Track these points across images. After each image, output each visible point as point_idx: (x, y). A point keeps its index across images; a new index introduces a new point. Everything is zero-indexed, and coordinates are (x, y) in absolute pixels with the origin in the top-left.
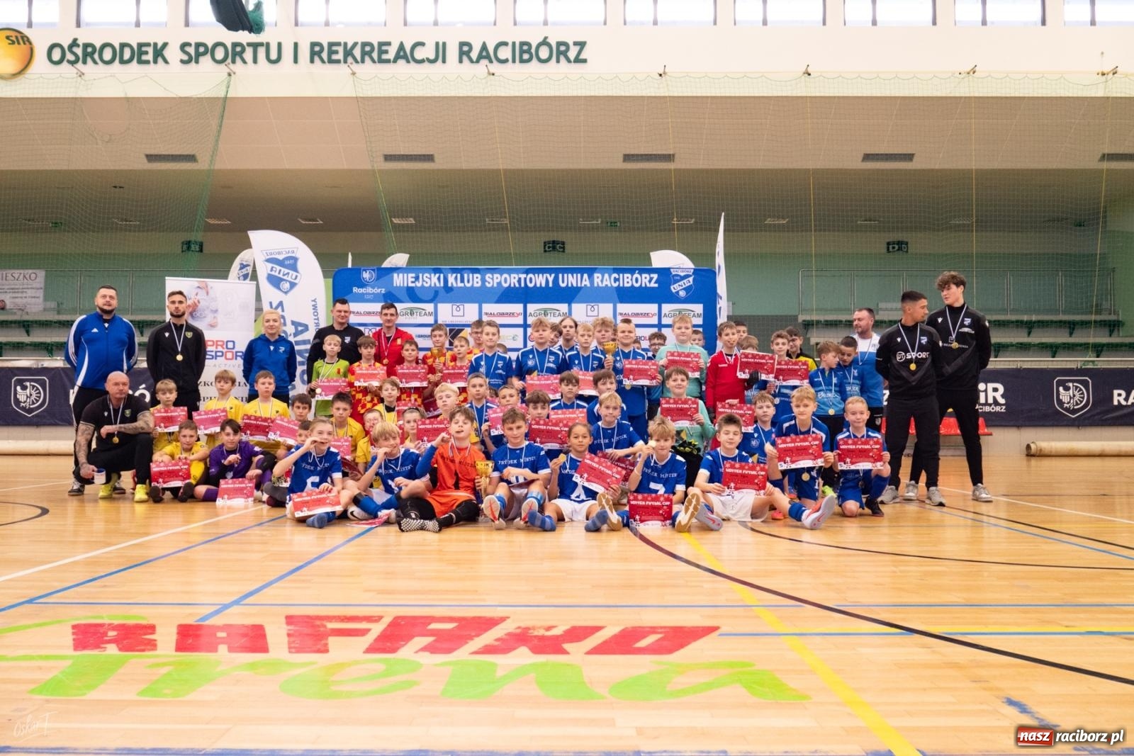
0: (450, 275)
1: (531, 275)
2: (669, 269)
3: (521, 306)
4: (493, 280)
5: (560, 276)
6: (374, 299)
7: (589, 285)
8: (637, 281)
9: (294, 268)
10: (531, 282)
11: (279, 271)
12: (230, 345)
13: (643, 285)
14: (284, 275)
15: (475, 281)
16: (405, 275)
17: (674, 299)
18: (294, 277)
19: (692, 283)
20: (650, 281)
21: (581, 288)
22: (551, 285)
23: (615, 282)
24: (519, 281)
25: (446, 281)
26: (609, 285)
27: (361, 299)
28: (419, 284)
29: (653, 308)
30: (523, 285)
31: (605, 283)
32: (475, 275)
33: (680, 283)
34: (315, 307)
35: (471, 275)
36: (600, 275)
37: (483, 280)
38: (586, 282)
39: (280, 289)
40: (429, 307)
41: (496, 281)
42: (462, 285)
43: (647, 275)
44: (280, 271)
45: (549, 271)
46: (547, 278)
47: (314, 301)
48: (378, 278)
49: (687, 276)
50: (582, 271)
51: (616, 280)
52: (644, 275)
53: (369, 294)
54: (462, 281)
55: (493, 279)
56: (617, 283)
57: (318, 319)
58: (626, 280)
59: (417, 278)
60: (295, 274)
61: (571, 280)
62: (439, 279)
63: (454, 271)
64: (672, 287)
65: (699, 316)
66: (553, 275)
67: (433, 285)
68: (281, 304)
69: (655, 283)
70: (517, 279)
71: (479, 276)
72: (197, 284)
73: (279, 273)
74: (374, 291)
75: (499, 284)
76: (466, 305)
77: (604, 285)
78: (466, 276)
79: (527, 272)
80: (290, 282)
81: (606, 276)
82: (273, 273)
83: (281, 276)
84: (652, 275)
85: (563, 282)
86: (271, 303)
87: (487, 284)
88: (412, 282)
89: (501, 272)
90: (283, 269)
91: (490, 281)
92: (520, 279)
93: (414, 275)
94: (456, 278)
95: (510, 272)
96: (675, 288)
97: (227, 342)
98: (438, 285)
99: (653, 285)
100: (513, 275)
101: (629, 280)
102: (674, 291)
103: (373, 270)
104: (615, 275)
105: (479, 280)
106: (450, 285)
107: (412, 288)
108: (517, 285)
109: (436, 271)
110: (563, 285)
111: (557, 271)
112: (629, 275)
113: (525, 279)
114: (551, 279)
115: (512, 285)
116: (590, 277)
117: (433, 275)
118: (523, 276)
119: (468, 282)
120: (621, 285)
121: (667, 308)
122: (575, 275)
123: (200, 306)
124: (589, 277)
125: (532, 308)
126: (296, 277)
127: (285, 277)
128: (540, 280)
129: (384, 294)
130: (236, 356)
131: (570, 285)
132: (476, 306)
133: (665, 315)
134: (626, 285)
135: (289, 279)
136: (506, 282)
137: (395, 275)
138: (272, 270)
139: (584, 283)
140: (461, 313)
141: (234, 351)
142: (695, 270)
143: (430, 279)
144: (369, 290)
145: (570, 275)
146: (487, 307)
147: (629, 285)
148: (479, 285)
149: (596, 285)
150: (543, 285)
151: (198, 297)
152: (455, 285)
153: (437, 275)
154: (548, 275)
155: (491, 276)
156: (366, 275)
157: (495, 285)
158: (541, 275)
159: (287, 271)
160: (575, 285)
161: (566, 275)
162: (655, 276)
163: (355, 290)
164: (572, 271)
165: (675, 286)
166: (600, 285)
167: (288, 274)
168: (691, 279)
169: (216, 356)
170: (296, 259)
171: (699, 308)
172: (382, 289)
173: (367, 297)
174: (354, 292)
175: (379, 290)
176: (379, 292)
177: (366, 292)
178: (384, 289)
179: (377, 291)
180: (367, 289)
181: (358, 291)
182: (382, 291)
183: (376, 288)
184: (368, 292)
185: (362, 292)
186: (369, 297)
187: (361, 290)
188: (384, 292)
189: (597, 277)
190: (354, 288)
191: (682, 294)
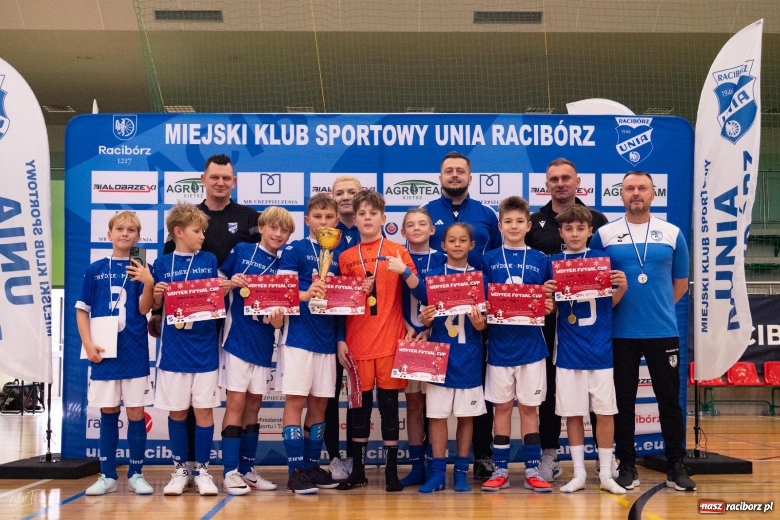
0: (257, 126)
1: (389, 127)
2: (612, 118)
3: (374, 176)
4: (328, 135)
5: (438, 127)
6: (135, 165)
7: (483, 143)
8: (561, 135)
10: (390, 138)
13: (572, 143)
15: (300, 135)
16: (185, 126)
17: (621, 165)
19: (649, 140)
20: (582, 137)
21: (471, 147)
22: (422, 143)
23: (526, 139)
24: (371, 136)
25: (251, 135)
26: (517, 143)
27: (111, 164)
28: (207, 141)
30: (376, 143)
31: (509, 140)
32: (299, 127)
33: (630, 141)
35: (292, 127)
36: (501, 127)
37: (312, 135)
38: (479, 138)
41: (333, 136)
42: (278, 142)
43: (578, 128)
45: (420, 120)
46: (415, 130)
48: (141, 130)
49: (642, 129)
50: (472, 122)
51: (527, 135)
52: (572, 128)
53: (128, 156)
54: (278, 136)
55: (327, 133)
56: (530, 139)
58: (543, 135)
59: (204, 131)
61: (456, 135)
62: (240, 132)
63: (264, 120)
64: (618, 147)
65: (661, 193)
66: (426, 127)
67: (229, 142)
69: (591, 140)
70: (367, 133)
71: (305, 127)
74: (132, 151)
75: (338, 140)
76: (284, 175)
77: (508, 143)
78: (284, 127)
79: (383, 122)
81: (512, 128)
84: (585, 128)
85: (442, 138)
87: (318, 140)
88: (196, 138)
91: (324, 136)
92: (371, 133)
93: (198, 126)
94: (268, 131)
95: (355, 121)
96: (622, 148)
98: (238, 142)
99: (587, 143)
100: (360, 127)
101: (549, 135)
102: (621, 153)
103: (133, 118)
104: (527, 127)
105: (305, 134)
106: (257, 142)
107: (196, 146)
108: (367, 143)
109: (234, 120)
110: (442, 143)
111: (431, 121)
112: (549, 128)
113: (381, 133)
114: (422, 134)
115: (359, 143)
116: (486, 130)
117: (229, 126)
118: (376, 128)
119: (288, 137)
120: (536, 143)
121: (609, 180)
122: (461, 127)
124: (484, 131)
125: (391, 179)
128: (404, 135)
129: (149, 157)
131: (453, 143)
132: (300, 176)
133: (607, 192)
134: (544, 143)
136: (349, 138)
137: (168, 126)
139: (475, 140)
140: (275, 188)
142: (654, 119)
143: (225, 132)
144: (126, 150)
145: (453, 127)
146: (319, 178)
147: (549, 143)
148: (305, 142)
149: (495, 143)
150: (410, 143)
152: (266, 142)
153: (237, 126)
154: (418, 127)
155: (324, 128)
156: (120, 126)
157: (332, 143)
158: (406, 127)
160: (461, 143)
161: (446, 127)
162: (591, 129)
163: (102, 149)
164: (457, 121)
165: (622, 144)
166: (502, 143)
168: (648, 133)
171: (661, 181)
172: (146, 149)
173: (121, 161)
174: (100, 153)
175: (142, 150)
176: (141, 153)
177: (120, 153)
178: (149, 149)
179: (138, 151)
180: (121, 148)
181: (105, 151)
182: (146, 151)
183: (137, 146)
184: (123, 153)
185: (112, 153)
186: (125, 161)
187: (112, 149)
188: (150, 154)
189: (497, 130)
190: (100, 147)
191: (634, 157)
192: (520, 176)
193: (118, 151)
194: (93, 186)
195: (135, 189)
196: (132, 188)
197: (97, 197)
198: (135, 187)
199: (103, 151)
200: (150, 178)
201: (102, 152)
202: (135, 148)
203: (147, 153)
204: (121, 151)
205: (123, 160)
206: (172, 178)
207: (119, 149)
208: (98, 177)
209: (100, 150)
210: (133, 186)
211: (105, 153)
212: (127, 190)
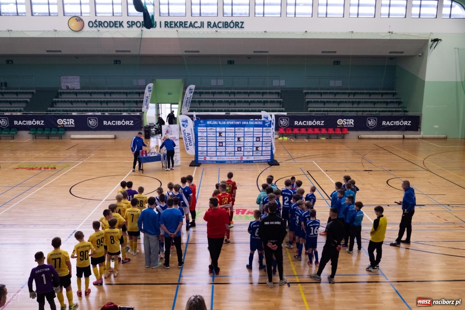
2: (265, 121)
3: (234, 128)
4: (228, 123)
9: (187, 122)
10: (236, 123)
11: (184, 123)
15: (224, 123)
16: (210, 122)
17: (266, 127)
21: (246, 124)
22: (240, 124)
25: (218, 123)
27: (200, 126)
28: (212, 123)
29: (261, 128)
30: (234, 124)
34: (191, 130)
37: (226, 123)
38: (248, 123)
40: (215, 128)
42: (222, 124)
45: (240, 121)
47: (191, 128)
48: (204, 122)
49: (268, 122)
50: (247, 121)
59: (212, 122)
61: (244, 123)
63: (220, 121)
68: (185, 130)
76: (222, 128)
77: (251, 124)
78: (222, 122)
79: (235, 121)
81: (252, 122)
89: (230, 121)
95: (232, 121)
98: (216, 124)
99: (262, 124)
109: (216, 121)
110: (243, 124)
111: (241, 121)
114: (240, 122)
115: (232, 124)
120: (255, 124)
121: (264, 128)
125: (236, 128)
128: (238, 123)
132: (224, 128)
137: (208, 122)
146: (227, 128)
152: (220, 124)
156: (201, 122)
162: (262, 122)
163: (199, 125)
164: (245, 121)
170: (187, 120)
179: (204, 125)
180: (202, 124)
189: (250, 122)
191: (267, 126)
192: (253, 128)
197: (199, 131)
200: (205, 128)
205: (202, 126)
206: (208, 128)
208: (199, 128)
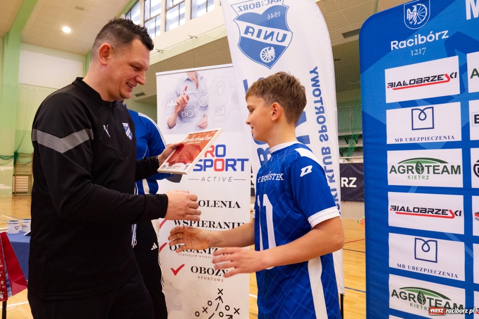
9: (281, 23)
11: (258, 32)
12: (221, 151)
14: (266, 38)
18: (280, 38)
39: (258, 60)
44: (260, 31)
47: (314, 71)
48: (435, 13)
53: (419, 46)
57: (321, 101)
60: (282, 32)
72: (186, 76)
73: (258, 36)
74: (427, 39)
80: (275, 46)
82: (249, 36)
83: (261, 39)
86: (245, 82)
90: (264, 29)
97: (218, 146)
123: (190, 103)
126: (285, 36)
127: (268, 41)
129: (446, 40)
130: (227, 165)
135: (274, 42)
138: (247, 32)
141: (224, 158)
144: (420, 39)
151: (188, 92)
156: (412, 15)
159: (270, 30)
167: (272, 34)
169: (206, 166)
172: (443, 32)
173: (414, 53)
174: (392, 49)
175: (437, 34)
176: (437, 39)
177: (413, 44)
178: (446, 32)
179: (433, 37)
180: (414, 38)
181: (398, 46)
182: (442, 34)
183: (431, 32)
184: (416, 44)
185: (405, 46)
186: (419, 51)
187: (404, 42)
188: (447, 37)
190: (392, 43)
193: (410, 43)
194: (387, 85)
195: (432, 80)
196: (428, 81)
198: (431, 79)
199: (395, 46)
201: (394, 48)
202: (429, 34)
203: (443, 37)
204: (414, 42)
205: (417, 50)
207: (412, 40)
209: (392, 46)
210: (429, 78)
211: (397, 48)
212: (423, 83)
